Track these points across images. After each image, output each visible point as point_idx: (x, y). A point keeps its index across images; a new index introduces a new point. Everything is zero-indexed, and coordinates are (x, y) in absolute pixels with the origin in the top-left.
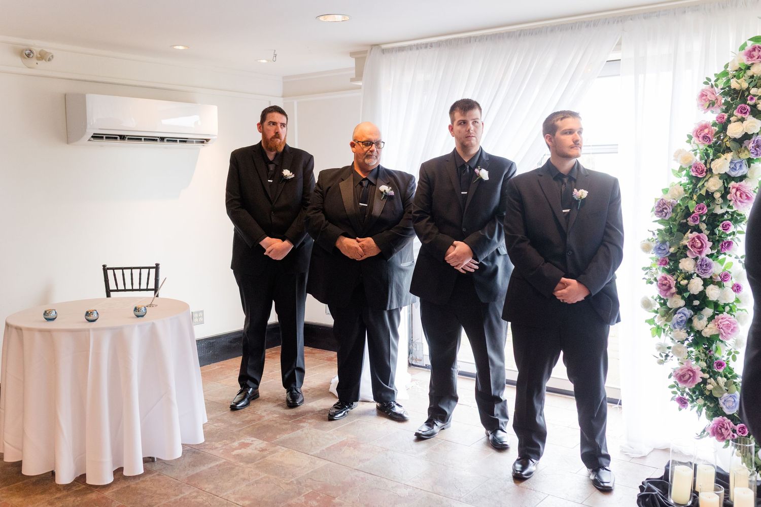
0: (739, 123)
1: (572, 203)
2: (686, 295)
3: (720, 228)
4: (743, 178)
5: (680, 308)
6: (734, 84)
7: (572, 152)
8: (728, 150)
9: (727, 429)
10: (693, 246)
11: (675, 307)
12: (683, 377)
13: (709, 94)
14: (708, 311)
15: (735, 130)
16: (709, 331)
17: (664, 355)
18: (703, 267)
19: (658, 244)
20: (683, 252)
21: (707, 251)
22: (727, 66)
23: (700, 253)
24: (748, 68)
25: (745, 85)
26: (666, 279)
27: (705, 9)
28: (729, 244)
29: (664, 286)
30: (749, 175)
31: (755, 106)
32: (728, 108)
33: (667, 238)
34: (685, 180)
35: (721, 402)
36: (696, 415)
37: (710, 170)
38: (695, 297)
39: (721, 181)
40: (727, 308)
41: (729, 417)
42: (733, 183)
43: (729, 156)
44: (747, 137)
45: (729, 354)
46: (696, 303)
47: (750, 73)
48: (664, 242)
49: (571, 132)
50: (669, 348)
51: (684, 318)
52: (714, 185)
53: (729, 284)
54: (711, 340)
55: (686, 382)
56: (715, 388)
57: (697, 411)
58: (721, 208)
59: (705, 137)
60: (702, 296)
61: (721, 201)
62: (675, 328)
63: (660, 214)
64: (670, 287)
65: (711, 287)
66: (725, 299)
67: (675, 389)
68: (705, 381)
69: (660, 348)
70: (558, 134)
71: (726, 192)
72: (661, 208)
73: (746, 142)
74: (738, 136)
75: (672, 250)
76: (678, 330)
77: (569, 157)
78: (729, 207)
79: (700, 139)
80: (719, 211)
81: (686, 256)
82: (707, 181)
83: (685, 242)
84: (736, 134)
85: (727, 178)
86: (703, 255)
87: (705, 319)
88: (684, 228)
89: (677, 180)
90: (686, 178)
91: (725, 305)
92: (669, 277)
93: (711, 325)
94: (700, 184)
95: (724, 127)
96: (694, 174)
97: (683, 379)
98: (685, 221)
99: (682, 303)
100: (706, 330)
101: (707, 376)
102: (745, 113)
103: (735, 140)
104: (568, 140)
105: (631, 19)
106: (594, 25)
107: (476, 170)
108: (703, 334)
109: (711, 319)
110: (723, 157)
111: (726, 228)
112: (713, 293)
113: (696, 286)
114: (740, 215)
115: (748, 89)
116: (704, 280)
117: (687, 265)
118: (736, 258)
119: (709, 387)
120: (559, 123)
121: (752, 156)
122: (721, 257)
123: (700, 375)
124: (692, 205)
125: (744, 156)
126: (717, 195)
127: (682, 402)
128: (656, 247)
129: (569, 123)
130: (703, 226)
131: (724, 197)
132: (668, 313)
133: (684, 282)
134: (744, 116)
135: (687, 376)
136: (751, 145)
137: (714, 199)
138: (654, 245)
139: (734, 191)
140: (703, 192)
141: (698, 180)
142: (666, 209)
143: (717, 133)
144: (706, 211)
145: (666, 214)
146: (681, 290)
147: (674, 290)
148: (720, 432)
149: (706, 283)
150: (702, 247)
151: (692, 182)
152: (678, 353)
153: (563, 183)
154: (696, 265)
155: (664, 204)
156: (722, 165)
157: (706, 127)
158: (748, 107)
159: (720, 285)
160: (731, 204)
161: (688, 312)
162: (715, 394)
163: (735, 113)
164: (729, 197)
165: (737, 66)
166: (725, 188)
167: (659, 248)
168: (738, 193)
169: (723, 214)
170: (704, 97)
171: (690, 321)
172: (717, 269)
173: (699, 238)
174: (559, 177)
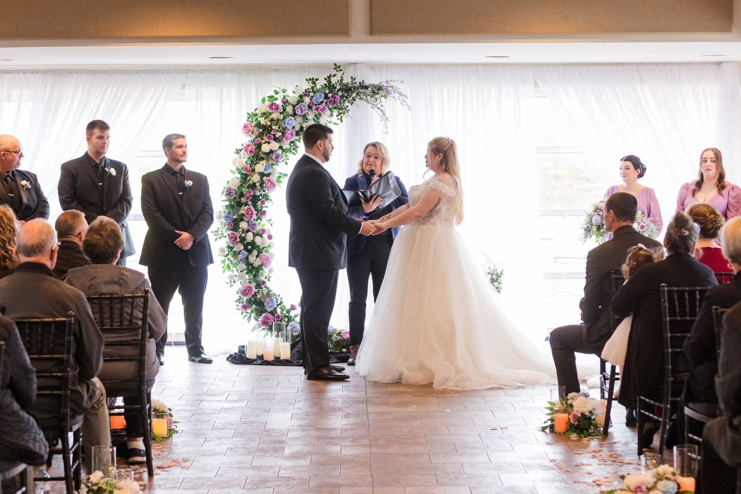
0: (267, 144)
1: (184, 189)
2: (245, 242)
3: (259, 203)
4: (269, 175)
5: (241, 251)
6: (263, 121)
7: (181, 159)
8: (263, 159)
9: (269, 319)
10: (247, 214)
11: (239, 250)
12: (244, 292)
13: (250, 127)
14: (255, 252)
15: (265, 148)
16: (257, 263)
17: (232, 281)
18: (252, 226)
19: (226, 214)
20: (241, 218)
21: (255, 217)
22: (256, 109)
23: (251, 217)
24: (270, 114)
25: (269, 123)
26: (234, 234)
27: (237, 72)
28: (265, 212)
29: (233, 239)
30: (272, 173)
31: (274, 135)
32: (261, 135)
33: (231, 210)
34: (239, 176)
35: (265, 304)
36: (247, 322)
37: (253, 170)
38: (249, 244)
39: (259, 176)
40: (264, 250)
41: (270, 313)
42: (265, 178)
43: (264, 162)
44: (271, 152)
45: (266, 278)
46: (250, 247)
47: (271, 117)
48: (229, 213)
49: (181, 147)
50: (236, 276)
51: (244, 256)
52: (256, 179)
53: (265, 236)
54: (259, 268)
55: (246, 295)
56: (262, 297)
57: (248, 318)
58: (260, 192)
59: (251, 152)
60: (253, 244)
61: (259, 188)
62: (239, 263)
63: (228, 196)
64: (236, 239)
65: (257, 237)
66: (264, 245)
67: (238, 303)
68: (255, 294)
69: (231, 277)
70: (173, 148)
71: (262, 183)
72: (229, 192)
73: (271, 154)
74: (267, 151)
75: (235, 217)
76: (241, 263)
77: (180, 162)
78: (264, 191)
79: (248, 153)
80: (258, 194)
81: (243, 220)
82: (252, 176)
83: (242, 211)
84: (266, 150)
85: (262, 175)
86: (253, 219)
87: (255, 256)
88: (240, 204)
89: (234, 176)
90: (239, 174)
91: (263, 248)
92: (235, 232)
93: (258, 259)
94: (248, 179)
95: (259, 146)
96: (245, 173)
97: (245, 293)
98: (239, 200)
99: (242, 248)
100: (256, 263)
101: (257, 290)
102: (271, 139)
103: (265, 153)
104: (180, 151)
105: (192, 72)
106: (168, 72)
107: (106, 169)
108: (254, 265)
109: (257, 257)
110: (261, 162)
111: (263, 203)
112: (258, 240)
113: (250, 237)
114: (268, 196)
115: (270, 126)
116: (253, 233)
117: (243, 225)
118: (267, 221)
119: (259, 296)
120: (174, 141)
121: (274, 163)
122: (259, 221)
123: (254, 290)
124: (245, 190)
125: (271, 162)
126: (258, 184)
127: (245, 307)
128: (225, 217)
129: (180, 142)
130: (250, 203)
131: (261, 185)
132: (236, 254)
133: (243, 235)
134: (270, 140)
135: (248, 291)
136: (274, 157)
137: (256, 186)
138: (223, 215)
139: (267, 182)
140: (251, 182)
141: (246, 175)
142: (232, 192)
143: (255, 149)
144: (252, 193)
145: (232, 195)
146: (243, 240)
147: (238, 240)
148: (266, 322)
149: (255, 235)
150: (252, 214)
151: (242, 177)
152: (242, 278)
153: (177, 177)
154: (249, 225)
155: (230, 189)
156: (260, 167)
157: (249, 145)
158: (272, 136)
159: (261, 236)
160: (265, 189)
161: (246, 253)
162: (262, 300)
163: (265, 138)
164: (264, 185)
165: (264, 111)
166: (262, 180)
167: (227, 217)
168: (269, 183)
169: (259, 196)
170: (246, 128)
171: (247, 258)
172: (259, 228)
173: (249, 209)
174: (174, 173)
